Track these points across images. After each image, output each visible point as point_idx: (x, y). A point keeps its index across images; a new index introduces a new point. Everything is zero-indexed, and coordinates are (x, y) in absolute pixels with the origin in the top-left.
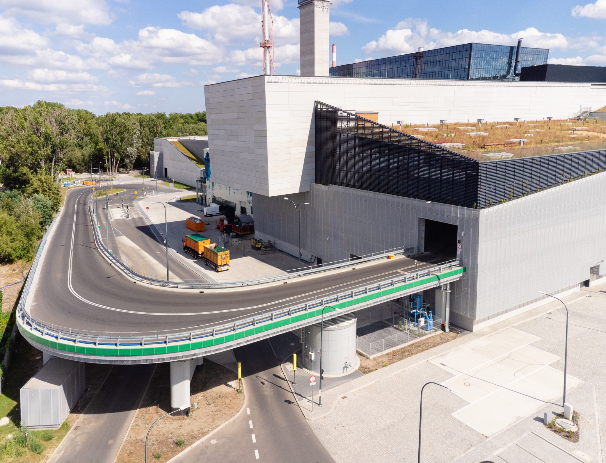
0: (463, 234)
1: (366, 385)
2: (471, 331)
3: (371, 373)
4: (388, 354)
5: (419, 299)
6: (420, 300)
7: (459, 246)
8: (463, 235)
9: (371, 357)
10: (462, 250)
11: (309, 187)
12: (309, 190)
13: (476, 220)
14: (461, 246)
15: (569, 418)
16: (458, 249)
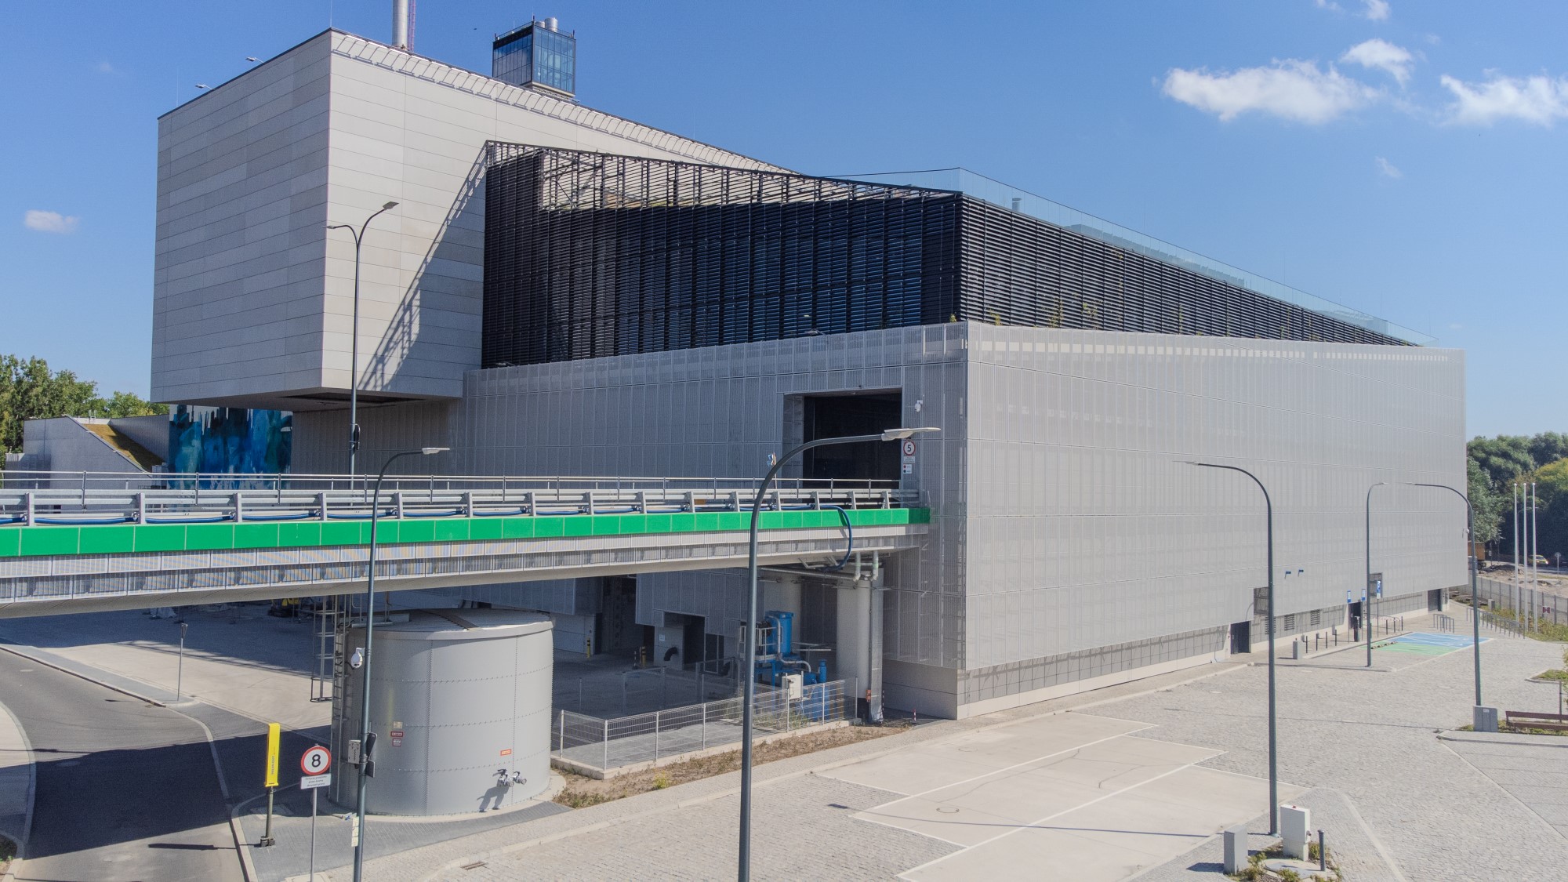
0: (918, 408)
1: (571, 833)
2: (952, 717)
3: (601, 806)
4: (672, 766)
5: (786, 621)
6: (790, 627)
7: (906, 449)
8: (918, 410)
9: (609, 773)
10: (917, 459)
11: (460, 384)
12: (459, 394)
13: (958, 363)
14: (912, 447)
15: (1302, 852)
16: (904, 459)
